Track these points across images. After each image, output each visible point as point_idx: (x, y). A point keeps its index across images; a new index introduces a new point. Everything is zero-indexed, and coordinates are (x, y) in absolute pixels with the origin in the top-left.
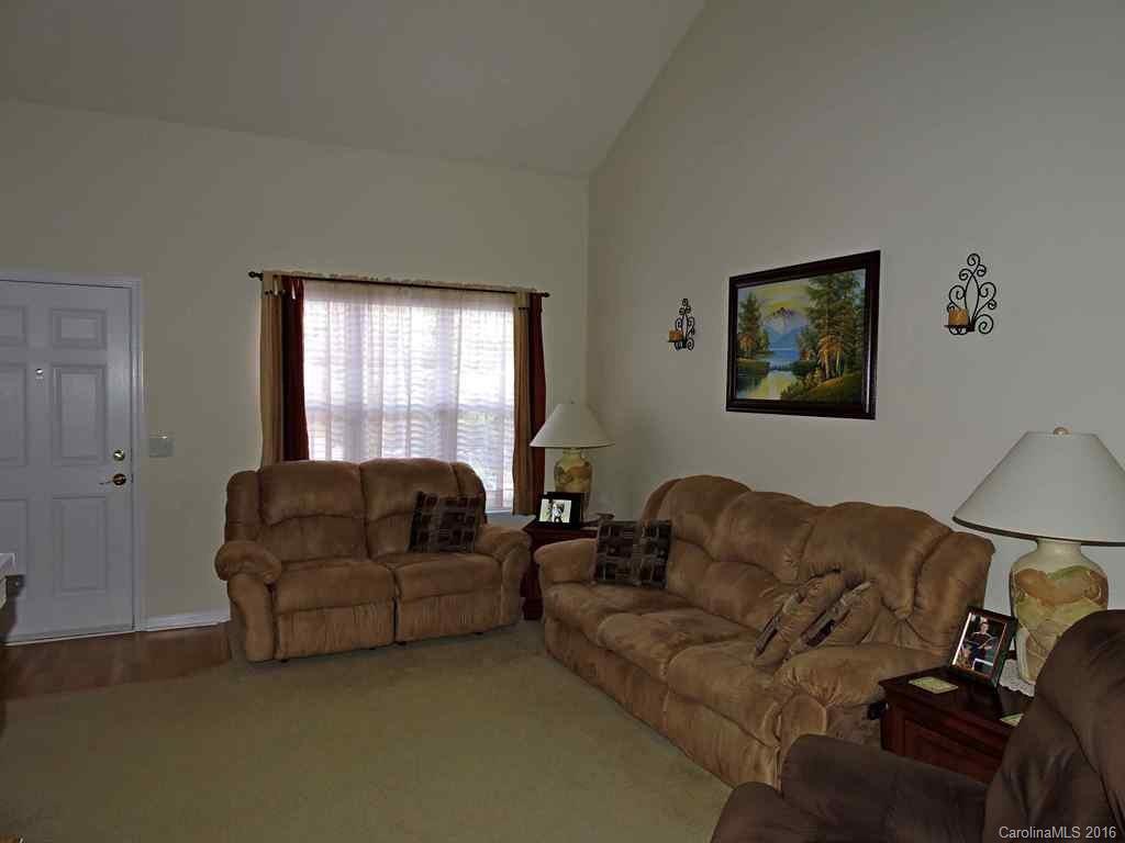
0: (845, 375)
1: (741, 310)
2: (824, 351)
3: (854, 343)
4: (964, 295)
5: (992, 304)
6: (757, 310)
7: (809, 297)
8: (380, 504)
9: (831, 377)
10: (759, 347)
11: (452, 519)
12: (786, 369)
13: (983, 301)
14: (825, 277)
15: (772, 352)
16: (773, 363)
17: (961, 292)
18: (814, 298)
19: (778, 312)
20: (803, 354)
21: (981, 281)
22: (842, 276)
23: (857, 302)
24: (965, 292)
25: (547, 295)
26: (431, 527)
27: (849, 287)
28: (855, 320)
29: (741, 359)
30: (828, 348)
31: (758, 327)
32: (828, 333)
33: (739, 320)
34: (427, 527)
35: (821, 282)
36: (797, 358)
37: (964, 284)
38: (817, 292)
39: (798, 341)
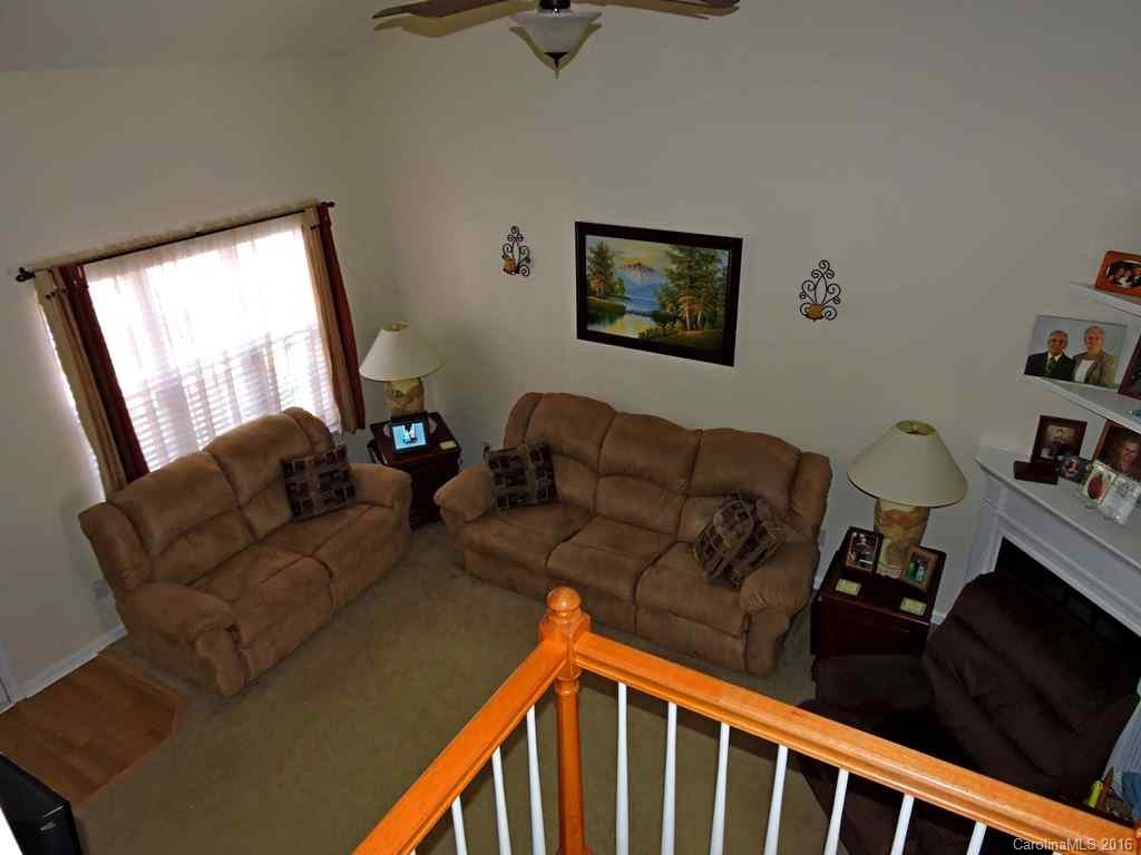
0: (706, 330)
1: (589, 254)
2: (686, 308)
3: (715, 307)
4: (815, 289)
5: (837, 300)
6: (610, 258)
7: (669, 260)
8: (246, 481)
9: (692, 329)
10: (612, 290)
11: (329, 479)
12: (644, 315)
13: (829, 297)
14: (687, 248)
15: (628, 298)
16: (629, 307)
17: (812, 287)
18: (674, 262)
19: (635, 266)
20: (664, 306)
21: (830, 282)
22: (704, 251)
23: (720, 275)
24: (815, 286)
25: (332, 204)
26: (312, 494)
27: (711, 262)
28: (717, 289)
29: (592, 298)
30: (689, 305)
31: (612, 274)
32: (689, 294)
33: (588, 263)
34: (307, 495)
35: (681, 250)
36: (657, 308)
37: (815, 280)
38: (677, 257)
39: (656, 293)
